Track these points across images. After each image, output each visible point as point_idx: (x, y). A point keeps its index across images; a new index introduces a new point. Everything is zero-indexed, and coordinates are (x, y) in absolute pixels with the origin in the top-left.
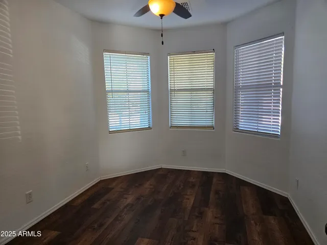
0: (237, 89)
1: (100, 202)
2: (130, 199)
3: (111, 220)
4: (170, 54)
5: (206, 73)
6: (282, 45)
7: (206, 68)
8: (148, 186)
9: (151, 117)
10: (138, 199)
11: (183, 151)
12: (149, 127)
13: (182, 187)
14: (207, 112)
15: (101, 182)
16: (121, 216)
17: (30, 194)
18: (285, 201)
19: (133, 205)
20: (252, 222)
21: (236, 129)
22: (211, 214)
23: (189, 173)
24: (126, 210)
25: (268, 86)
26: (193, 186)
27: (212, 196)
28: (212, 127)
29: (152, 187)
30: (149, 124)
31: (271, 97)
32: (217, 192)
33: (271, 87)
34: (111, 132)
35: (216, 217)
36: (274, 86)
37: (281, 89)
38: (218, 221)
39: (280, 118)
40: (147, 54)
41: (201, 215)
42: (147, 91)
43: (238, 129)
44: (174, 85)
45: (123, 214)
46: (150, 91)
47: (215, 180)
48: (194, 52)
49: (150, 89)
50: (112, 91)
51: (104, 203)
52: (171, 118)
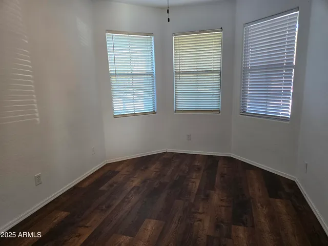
0: (245, 71)
1: (106, 185)
2: (136, 182)
3: (118, 202)
4: (175, 34)
5: (213, 54)
6: (296, 22)
7: (213, 48)
8: (153, 169)
9: (155, 104)
10: (144, 182)
11: (189, 136)
12: (154, 111)
13: (187, 170)
14: (213, 95)
15: (107, 165)
16: (128, 198)
17: (39, 177)
18: (292, 185)
19: (138, 188)
20: (259, 205)
21: (244, 113)
22: (216, 197)
23: (193, 156)
24: (132, 192)
25: (278, 67)
26: (199, 169)
27: (218, 179)
28: (218, 111)
29: (157, 170)
30: (154, 109)
31: (282, 78)
32: (222, 176)
33: (282, 67)
34: (116, 117)
35: (222, 200)
36: (285, 67)
37: (293, 70)
38: (224, 204)
39: (291, 101)
40: (151, 34)
41: (207, 197)
42: (151, 74)
43: (245, 112)
44: (179, 67)
45: (130, 196)
46: (154, 73)
47: (220, 164)
48: (200, 31)
49: (154, 71)
50: (116, 75)
51: (111, 186)
52: (176, 99)
